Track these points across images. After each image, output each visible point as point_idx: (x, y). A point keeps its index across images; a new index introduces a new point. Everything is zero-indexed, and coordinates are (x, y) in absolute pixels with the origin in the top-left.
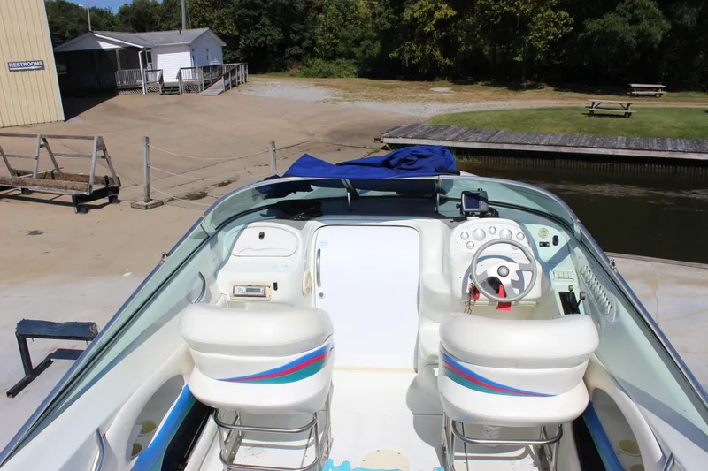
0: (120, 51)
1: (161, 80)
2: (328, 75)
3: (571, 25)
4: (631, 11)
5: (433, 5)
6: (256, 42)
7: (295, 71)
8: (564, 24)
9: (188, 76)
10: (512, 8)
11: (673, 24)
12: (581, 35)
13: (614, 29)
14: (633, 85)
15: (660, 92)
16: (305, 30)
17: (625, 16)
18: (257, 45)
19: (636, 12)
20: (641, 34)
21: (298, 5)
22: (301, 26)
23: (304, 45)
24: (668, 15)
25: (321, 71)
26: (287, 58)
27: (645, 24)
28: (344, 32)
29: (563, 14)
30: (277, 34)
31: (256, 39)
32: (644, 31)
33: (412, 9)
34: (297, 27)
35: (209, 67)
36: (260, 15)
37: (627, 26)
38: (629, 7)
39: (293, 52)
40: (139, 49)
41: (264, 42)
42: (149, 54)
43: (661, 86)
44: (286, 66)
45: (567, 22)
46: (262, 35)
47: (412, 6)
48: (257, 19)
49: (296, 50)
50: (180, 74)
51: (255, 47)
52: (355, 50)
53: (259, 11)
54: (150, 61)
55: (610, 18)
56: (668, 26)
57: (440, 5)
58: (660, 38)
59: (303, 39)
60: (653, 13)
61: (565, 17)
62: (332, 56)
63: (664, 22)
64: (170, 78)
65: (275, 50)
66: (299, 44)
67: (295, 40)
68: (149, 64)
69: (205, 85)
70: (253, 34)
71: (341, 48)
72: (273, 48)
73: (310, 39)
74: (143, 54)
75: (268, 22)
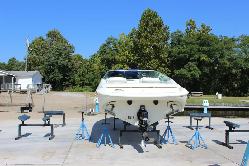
0: (5, 77)
1: (20, 88)
2: (81, 91)
3: (170, 72)
4: (189, 68)
5: (122, 65)
6: (52, 79)
7: (67, 90)
8: (167, 72)
9: (31, 87)
10: (150, 67)
11: (202, 72)
12: (173, 75)
13: (183, 73)
14: (192, 92)
15: (201, 94)
16: (71, 75)
17: (187, 69)
18: (52, 80)
19: (190, 68)
20: (192, 75)
21: (69, 66)
22: (70, 74)
23: (70, 81)
24: (200, 69)
25: (78, 90)
26: (63, 86)
27: (193, 72)
28: (87, 76)
29: (167, 69)
30: (61, 76)
31: (52, 78)
32: (193, 74)
33: (115, 67)
34: (68, 74)
35: (39, 84)
36: (54, 69)
37: (188, 73)
38: (188, 66)
39: (66, 83)
40: (13, 76)
41: (55, 79)
42: (16, 78)
43: (201, 93)
44: (63, 89)
45: (168, 71)
46: (55, 76)
47: (115, 66)
48: (53, 70)
49: (67, 83)
50: (28, 86)
51: (52, 81)
52: (91, 82)
53: (54, 67)
54: (16, 81)
55: (182, 70)
56: (200, 72)
57: (125, 66)
58: (198, 76)
59: (70, 79)
60: (195, 69)
61: (168, 70)
62: (82, 85)
63: (199, 71)
64: (24, 88)
65: (59, 82)
66: (68, 80)
67: (67, 79)
68: (15, 82)
69: (38, 91)
70: (51, 76)
71: (86, 81)
72: (58, 81)
73: (73, 79)
74: (14, 78)
75: (57, 71)
